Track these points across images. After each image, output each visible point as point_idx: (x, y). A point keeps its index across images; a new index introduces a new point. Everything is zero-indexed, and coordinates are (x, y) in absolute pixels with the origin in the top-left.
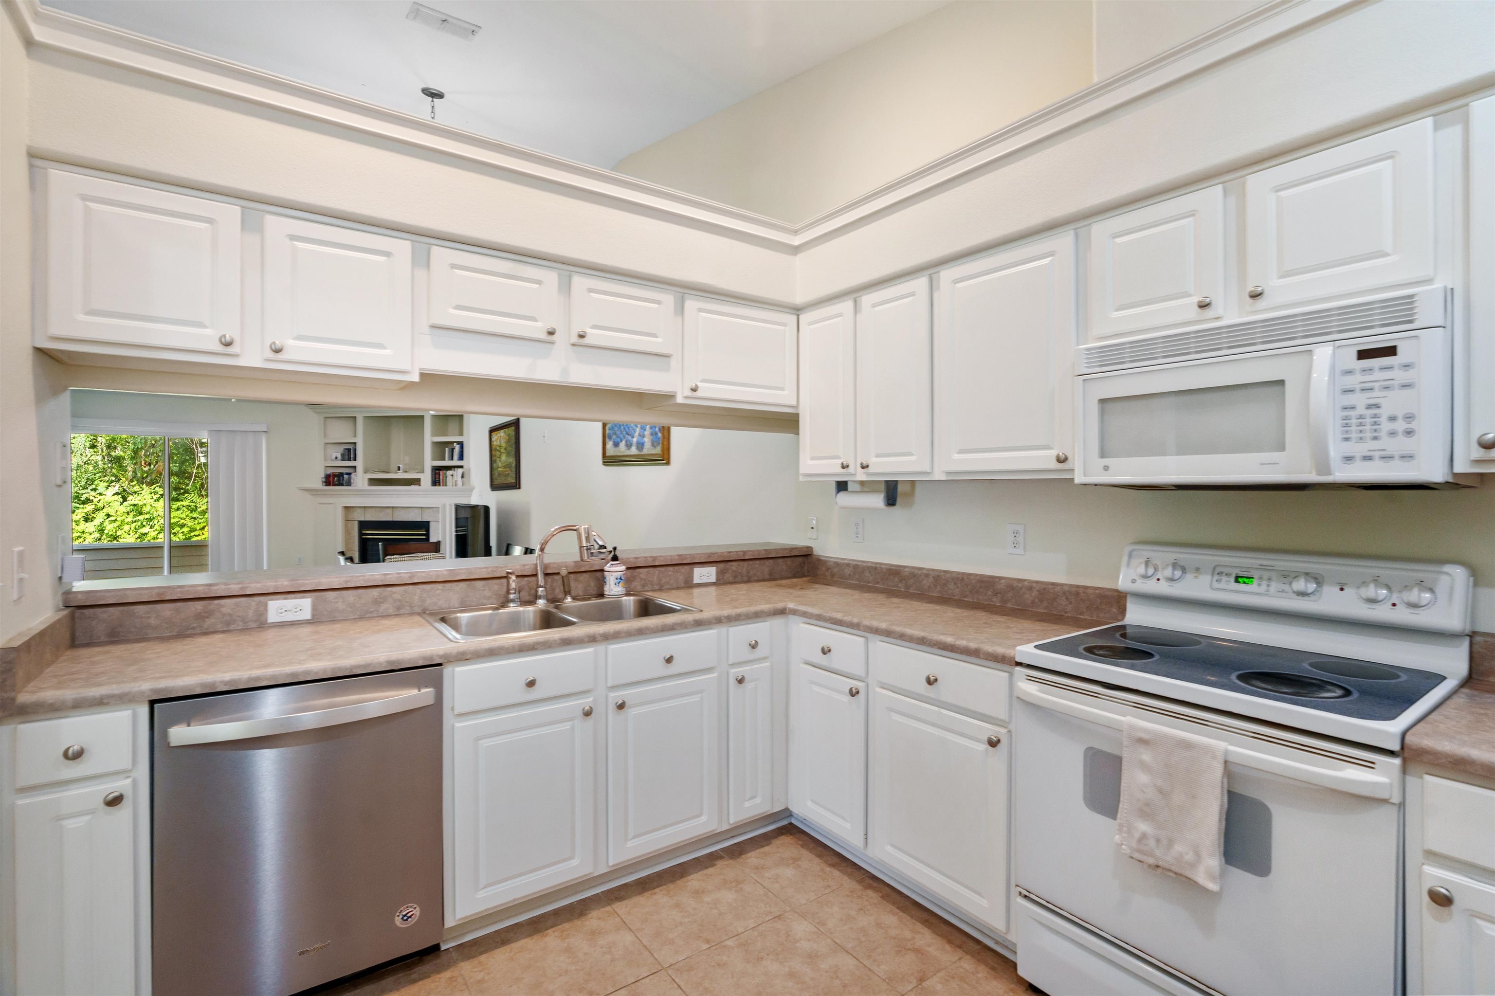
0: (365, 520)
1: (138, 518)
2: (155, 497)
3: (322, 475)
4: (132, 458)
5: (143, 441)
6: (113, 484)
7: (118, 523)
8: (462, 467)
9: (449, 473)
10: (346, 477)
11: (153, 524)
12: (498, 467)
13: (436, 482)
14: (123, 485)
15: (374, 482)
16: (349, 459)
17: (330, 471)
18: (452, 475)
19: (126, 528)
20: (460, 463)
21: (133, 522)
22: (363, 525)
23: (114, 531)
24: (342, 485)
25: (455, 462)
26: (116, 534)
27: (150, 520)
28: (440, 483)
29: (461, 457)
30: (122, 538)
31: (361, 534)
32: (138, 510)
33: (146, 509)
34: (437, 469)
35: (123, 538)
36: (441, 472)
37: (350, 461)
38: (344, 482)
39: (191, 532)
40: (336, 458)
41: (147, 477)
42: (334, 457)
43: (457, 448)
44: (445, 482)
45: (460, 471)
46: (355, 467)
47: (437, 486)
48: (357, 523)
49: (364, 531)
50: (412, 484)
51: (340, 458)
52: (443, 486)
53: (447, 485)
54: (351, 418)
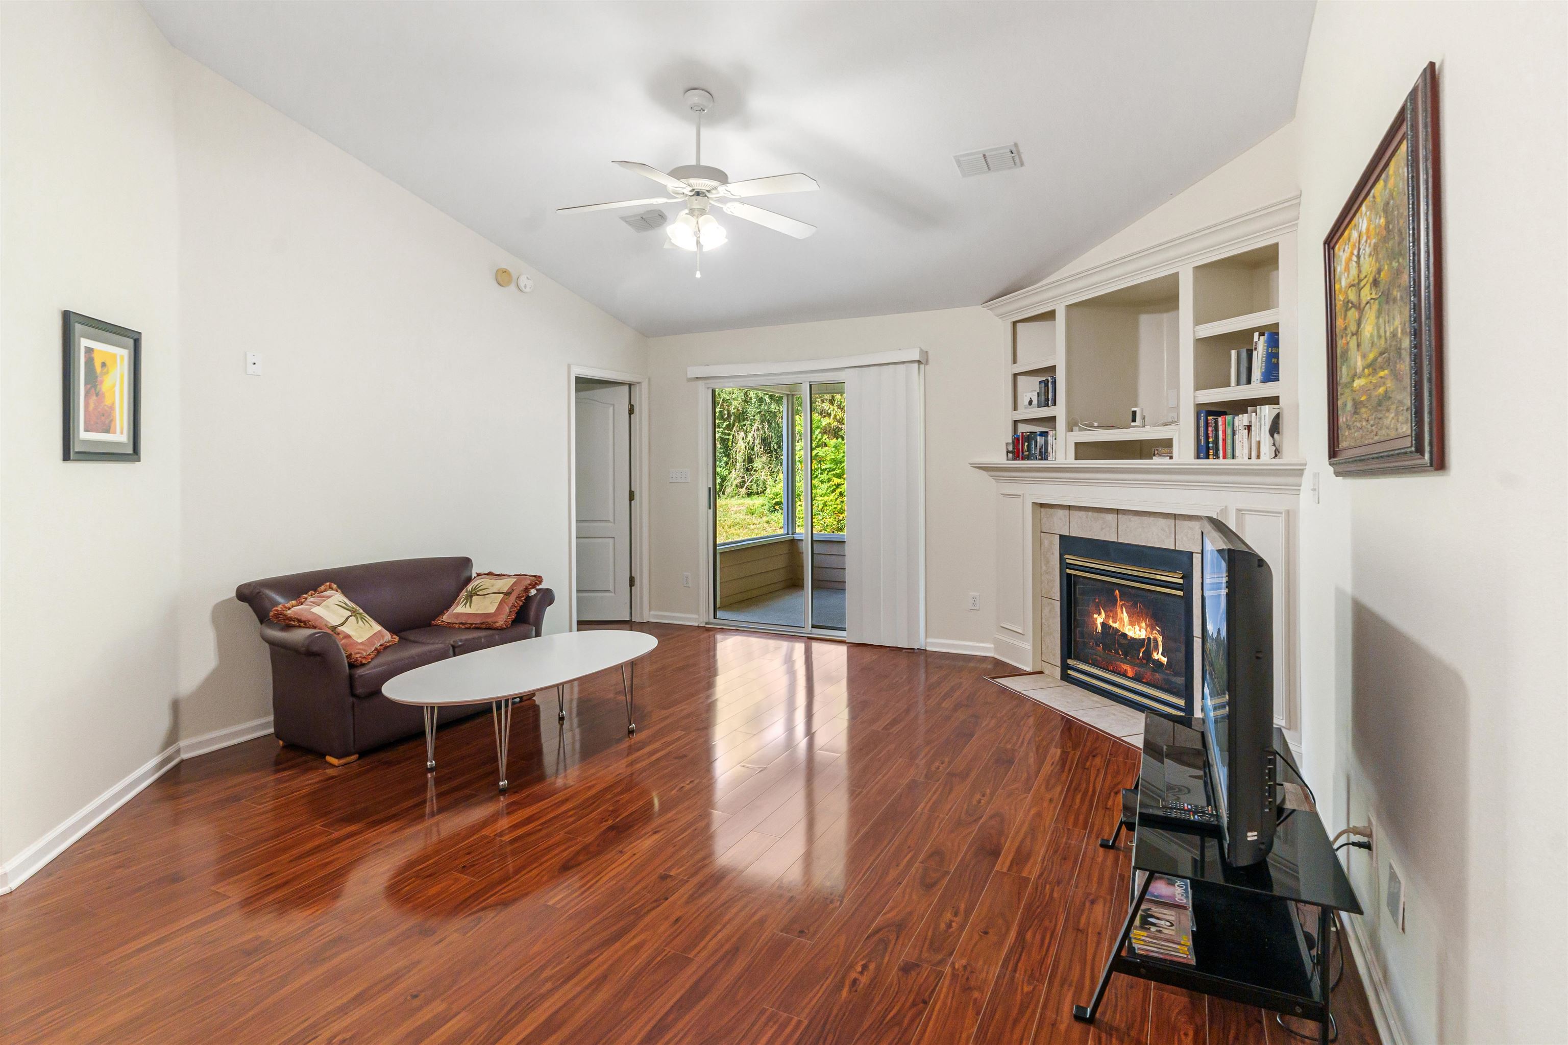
0: (1071, 536)
3: (1008, 438)
8: (1274, 400)
9: (1241, 420)
10: (1040, 440)
12: (1354, 377)
13: (1205, 449)
15: (1083, 450)
16: (1046, 403)
17: (1019, 430)
18: (1249, 428)
20: (1269, 390)
22: (1068, 544)
24: (1035, 458)
25: (1258, 390)
28: (1217, 450)
29: (1272, 373)
31: (1064, 563)
34: (1209, 413)
36: (1220, 420)
37: (1048, 406)
38: (1038, 453)
40: (1029, 402)
42: (1025, 400)
43: (1261, 344)
44: (1229, 448)
45: (1267, 412)
46: (1053, 419)
47: (1209, 458)
48: (1057, 540)
49: (1070, 559)
50: (1154, 455)
51: (1035, 402)
52: (1224, 457)
53: (1233, 457)
54: (1050, 315)
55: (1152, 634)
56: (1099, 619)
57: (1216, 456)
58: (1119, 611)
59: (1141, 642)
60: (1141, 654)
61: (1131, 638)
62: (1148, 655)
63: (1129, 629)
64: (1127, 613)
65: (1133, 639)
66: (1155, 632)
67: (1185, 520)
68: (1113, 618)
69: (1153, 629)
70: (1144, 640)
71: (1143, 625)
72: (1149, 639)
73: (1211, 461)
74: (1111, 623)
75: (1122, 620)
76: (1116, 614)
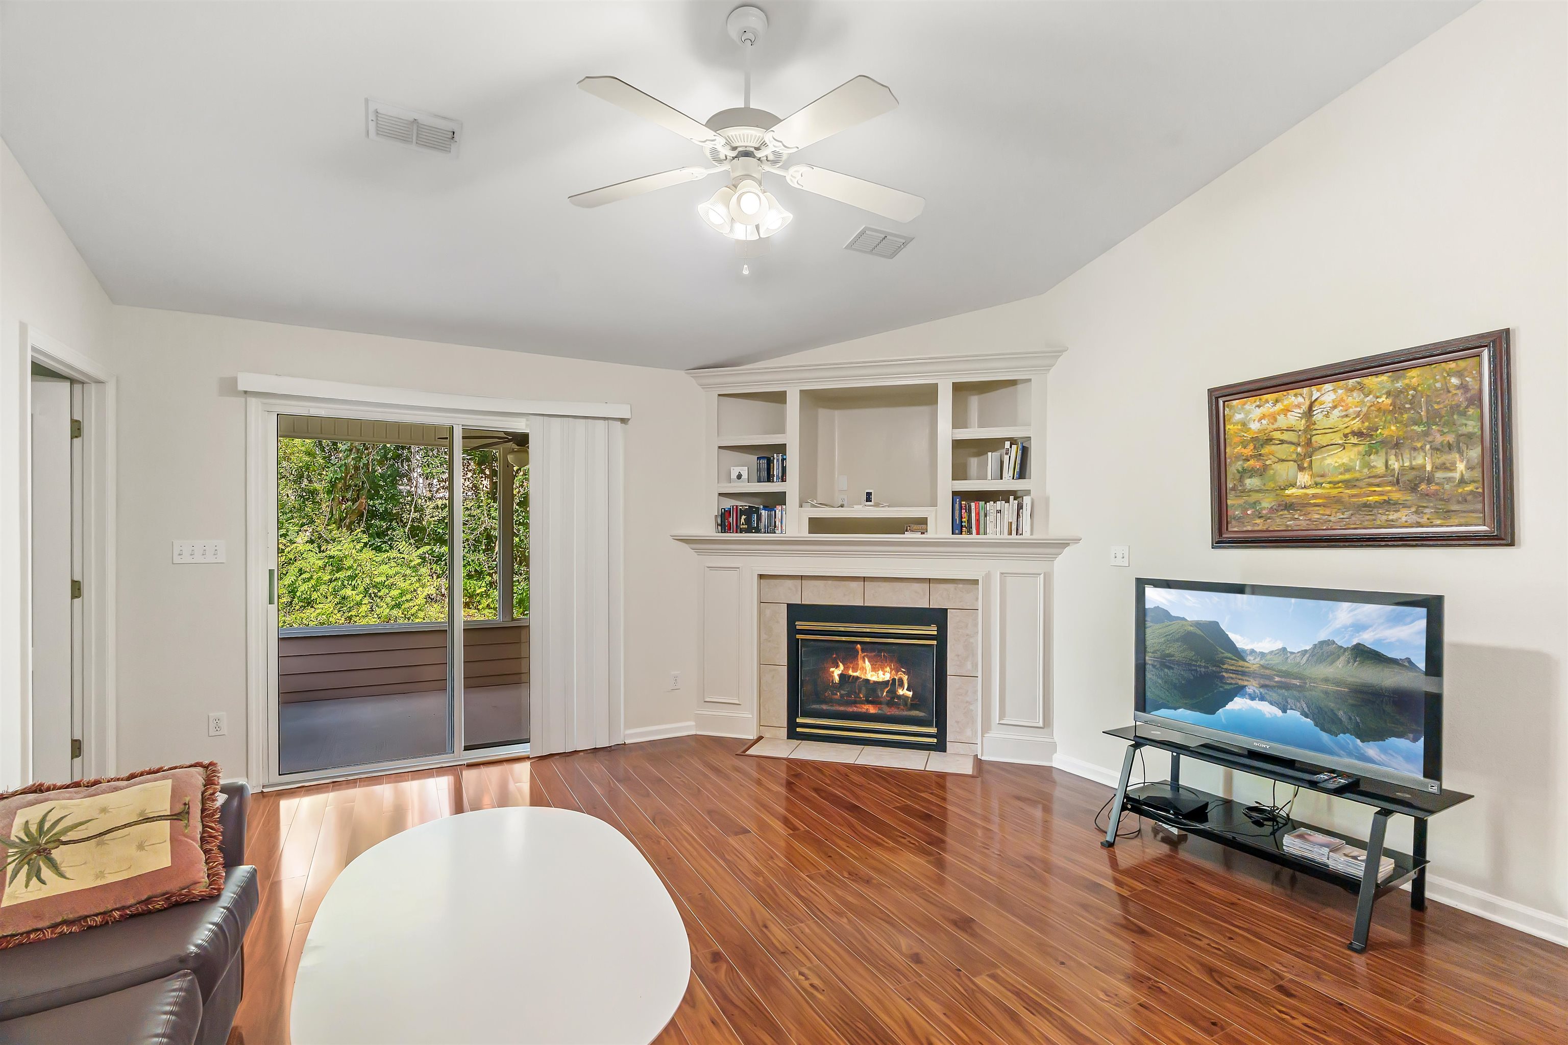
0: (806, 602)
1: (337, 575)
2: (359, 546)
3: (713, 510)
4: (329, 492)
5: (343, 469)
6: (305, 528)
7: (313, 582)
8: (1025, 493)
9: (993, 506)
10: (764, 514)
11: (356, 584)
13: (958, 527)
14: (319, 529)
15: (821, 525)
16: (769, 479)
17: (728, 503)
18: (1001, 511)
19: (323, 588)
20: (1021, 485)
21: (331, 581)
22: (795, 612)
23: (308, 593)
24: (758, 530)
25: (1008, 483)
26: (311, 597)
27: (352, 578)
28: (970, 528)
29: (1022, 472)
30: (318, 602)
31: (792, 631)
32: (337, 564)
33: (348, 563)
34: (964, 499)
35: (320, 603)
36: (974, 505)
37: (772, 482)
38: (762, 526)
39: (402, 595)
40: (739, 477)
41: (345, 518)
42: (734, 476)
43: (1013, 452)
44: (982, 526)
45: (1022, 501)
46: (780, 494)
47: (961, 534)
48: (784, 608)
49: (800, 625)
50: (907, 531)
51: (745, 476)
52: (978, 533)
53: (985, 533)
54: (779, 398)
55: (896, 675)
56: (836, 672)
57: (970, 532)
58: (860, 662)
59: (886, 683)
60: (885, 693)
61: (874, 681)
62: (893, 692)
63: (872, 675)
64: (869, 662)
65: (875, 682)
66: (899, 673)
67: (940, 583)
68: (853, 668)
69: (897, 671)
70: (888, 681)
71: (888, 669)
72: (894, 680)
73: (964, 536)
74: (851, 672)
75: (863, 669)
76: (857, 664)
